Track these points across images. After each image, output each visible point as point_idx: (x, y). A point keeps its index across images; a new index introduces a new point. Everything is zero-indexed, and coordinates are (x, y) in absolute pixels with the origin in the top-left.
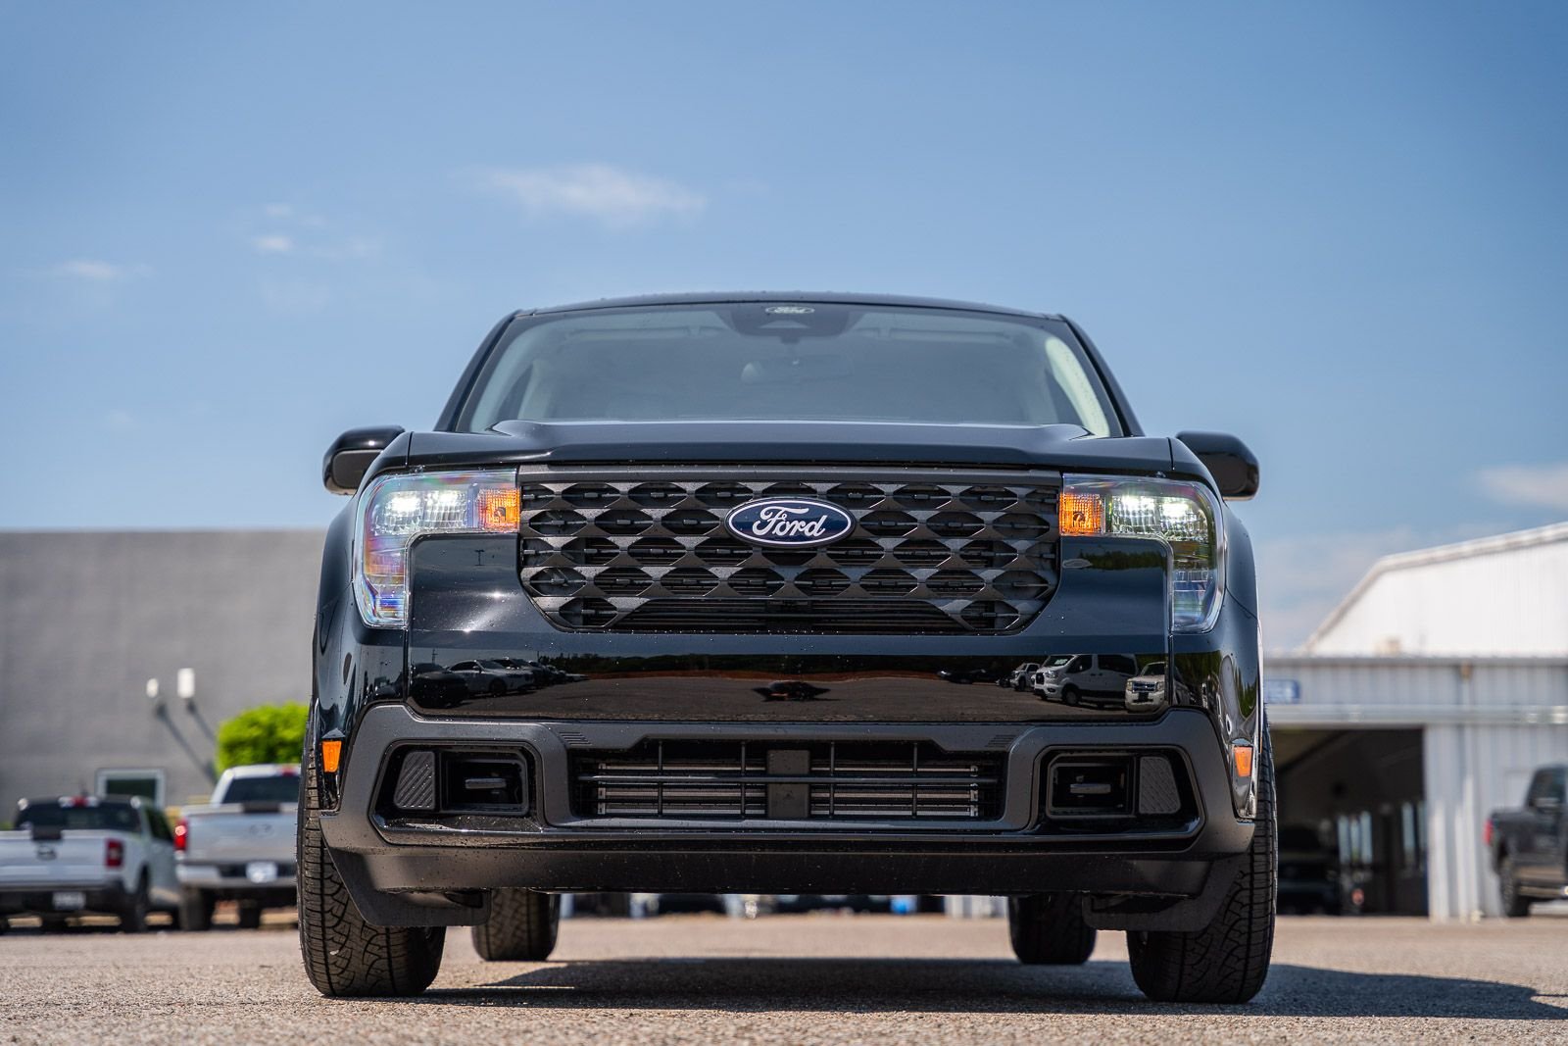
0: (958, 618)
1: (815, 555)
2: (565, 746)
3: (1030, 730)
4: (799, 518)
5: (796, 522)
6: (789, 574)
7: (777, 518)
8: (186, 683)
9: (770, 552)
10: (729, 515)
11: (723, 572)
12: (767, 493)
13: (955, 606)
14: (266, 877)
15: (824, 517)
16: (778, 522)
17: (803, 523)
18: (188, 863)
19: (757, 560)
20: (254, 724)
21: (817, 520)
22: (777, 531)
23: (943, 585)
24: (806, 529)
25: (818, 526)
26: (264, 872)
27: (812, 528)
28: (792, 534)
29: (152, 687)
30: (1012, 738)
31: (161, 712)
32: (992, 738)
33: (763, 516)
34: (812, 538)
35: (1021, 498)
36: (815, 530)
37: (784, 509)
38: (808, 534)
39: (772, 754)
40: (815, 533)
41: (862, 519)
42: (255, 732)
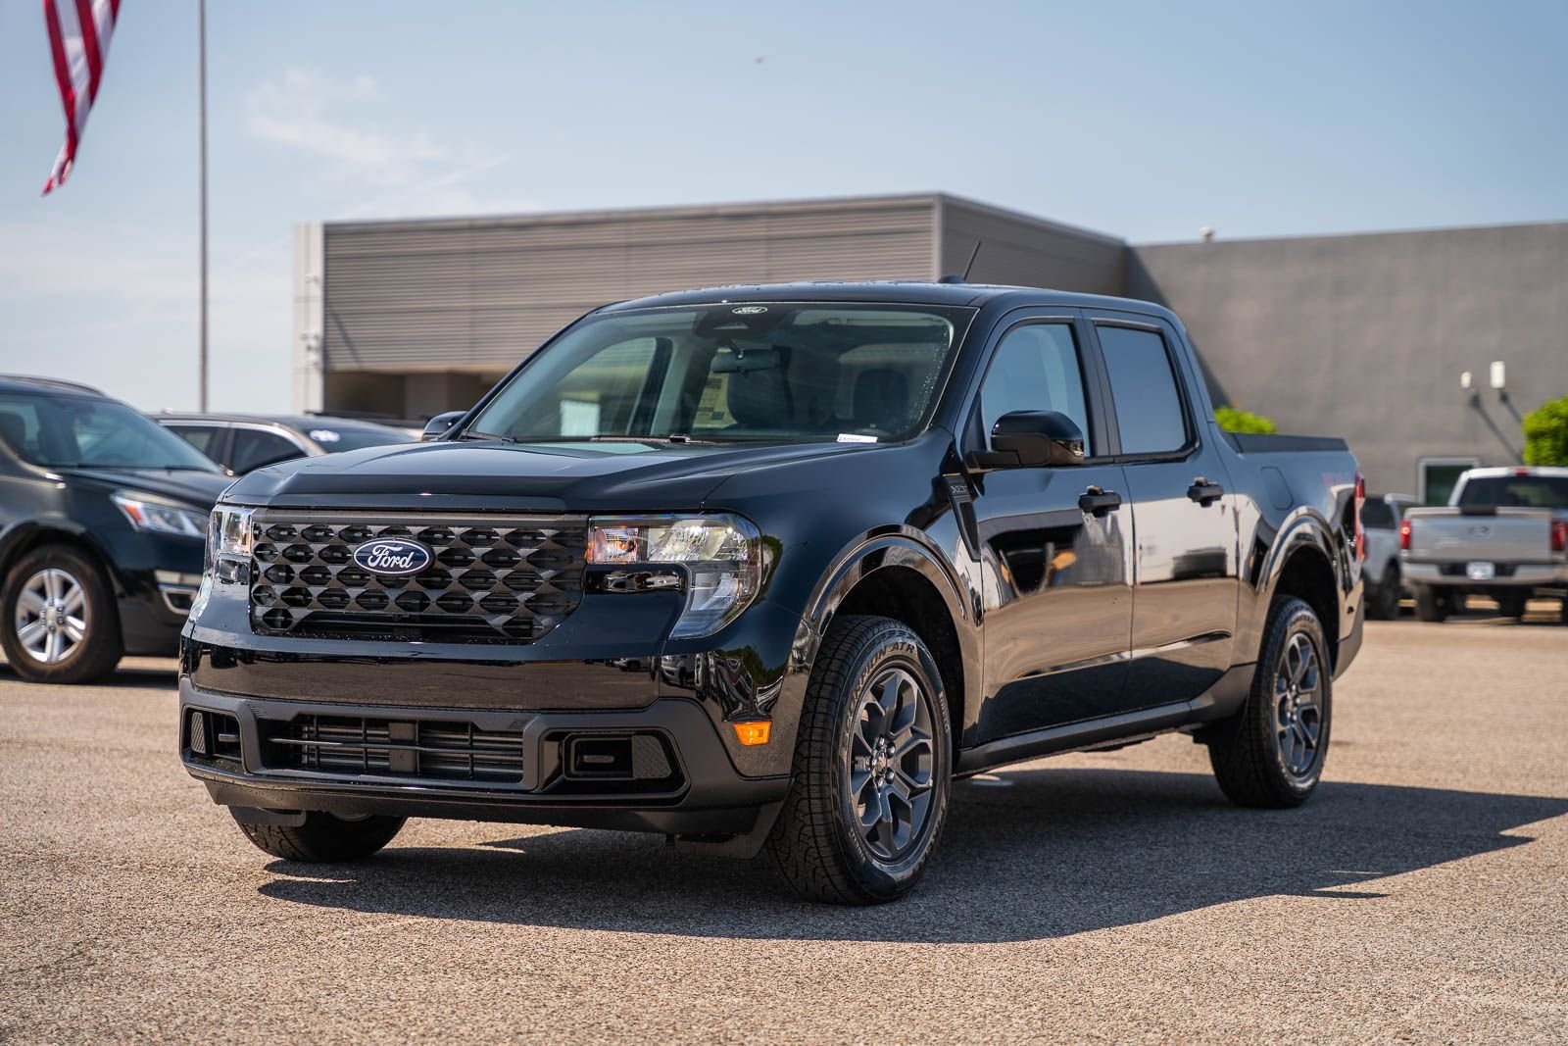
0: (500, 629)
1: (408, 581)
2: (255, 716)
3: (537, 717)
4: (396, 554)
5: (394, 557)
6: (392, 595)
7: (382, 554)
8: (1498, 375)
9: (380, 578)
10: (355, 550)
11: (353, 592)
12: (381, 534)
13: (498, 621)
14: (1483, 576)
15: (412, 553)
16: (383, 556)
17: (399, 558)
18: (1412, 561)
19: (373, 584)
20: (1553, 415)
21: (407, 556)
22: (382, 563)
23: (491, 606)
24: (401, 563)
25: (408, 560)
26: (1483, 571)
27: (404, 563)
28: (392, 566)
29: (1466, 379)
30: (524, 723)
31: (1475, 402)
32: (512, 721)
33: (375, 553)
34: (404, 569)
35: (548, 537)
36: (405, 562)
37: (387, 547)
38: (402, 566)
39: (390, 724)
40: (405, 565)
41: (440, 554)
42: (1555, 423)
